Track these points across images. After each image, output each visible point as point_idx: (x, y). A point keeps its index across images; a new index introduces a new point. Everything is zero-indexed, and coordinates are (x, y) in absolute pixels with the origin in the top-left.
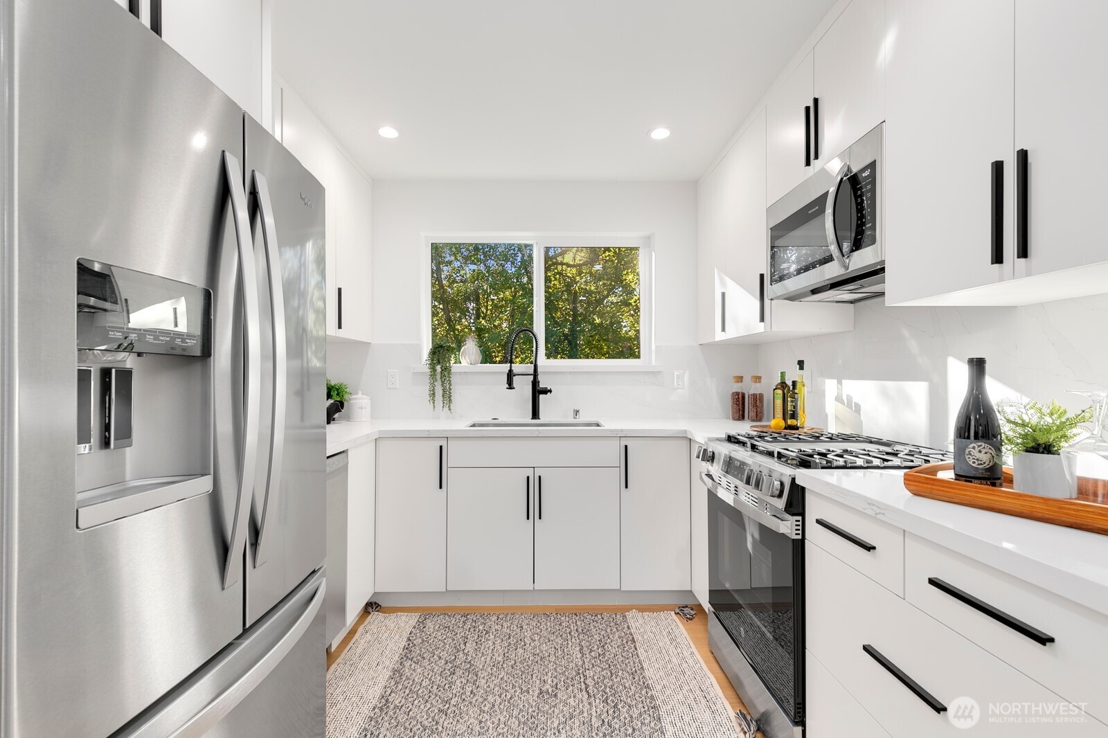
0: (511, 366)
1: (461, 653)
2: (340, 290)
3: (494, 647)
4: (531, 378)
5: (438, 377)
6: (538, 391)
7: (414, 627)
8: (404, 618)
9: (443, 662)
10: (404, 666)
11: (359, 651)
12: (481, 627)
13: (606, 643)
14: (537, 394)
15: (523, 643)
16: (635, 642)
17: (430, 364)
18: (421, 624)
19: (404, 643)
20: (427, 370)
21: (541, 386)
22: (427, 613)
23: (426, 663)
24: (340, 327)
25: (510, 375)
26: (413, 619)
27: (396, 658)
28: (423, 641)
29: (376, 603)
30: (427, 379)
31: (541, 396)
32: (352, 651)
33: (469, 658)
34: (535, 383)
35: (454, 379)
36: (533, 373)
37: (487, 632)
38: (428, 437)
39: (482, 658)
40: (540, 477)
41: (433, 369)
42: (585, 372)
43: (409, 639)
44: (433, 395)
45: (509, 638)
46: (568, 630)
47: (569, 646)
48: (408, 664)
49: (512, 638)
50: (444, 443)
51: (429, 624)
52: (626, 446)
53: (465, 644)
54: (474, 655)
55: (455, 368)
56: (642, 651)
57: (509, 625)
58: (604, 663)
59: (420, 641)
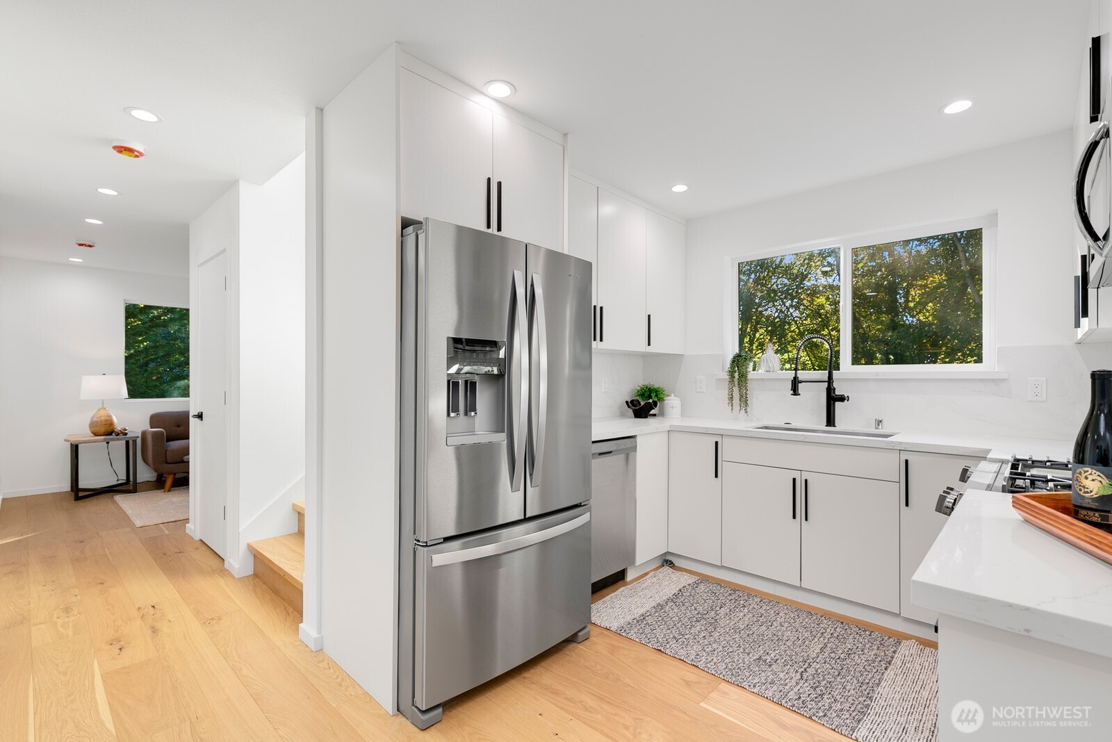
0: (796, 374)
1: (713, 613)
2: (649, 316)
3: (743, 617)
4: (826, 385)
5: (736, 383)
6: (833, 399)
7: (689, 585)
8: (686, 577)
9: (696, 612)
10: (667, 605)
11: (644, 586)
12: (742, 602)
13: (855, 653)
14: (832, 402)
15: (770, 624)
16: (890, 664)
17: (730, 371)
18: (697, 584)
19: (676, 591)
20: (726, 376)
21: (836, 393)
22: (705, 579)
23: (683, 608)
24: (649, 345)
25: (795, 383)
26: (692, 579)
27: (665, 598)
28: (691, 595)
29: (670, 561)
30: (726, 385)
31: (837, 403)
32: (640, 584)
33: (718, 617)
34: (830, 390)
35: (749, 385)
36: (827, 380)
37: (744, 606)
38: (706, 433)
39: (728, 621)
40: (806, 480)
41: (732, 377)
42: (895, 380)
43: (680, 590)
44: (731, 398)
45: (761, 617)
46: (823, 630)
47: (813, 642)
48: (670, 604)
49: (763, 618)
50: (719, 439)
51: (702, 587)
52: (907, 461)
53: (721, 608)
54: (722, 617)
55: (751, 375)
56: (892, 673)
57: (768, 608)
58: (839, 666)
59: (689, 594)
